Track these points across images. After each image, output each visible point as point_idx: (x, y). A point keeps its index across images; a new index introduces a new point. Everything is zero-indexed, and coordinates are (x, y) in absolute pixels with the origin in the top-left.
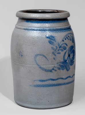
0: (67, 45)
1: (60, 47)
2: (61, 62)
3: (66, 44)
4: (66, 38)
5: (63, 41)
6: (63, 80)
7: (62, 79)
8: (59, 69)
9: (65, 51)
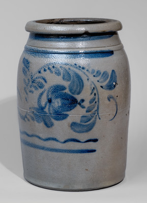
0: (46, 82)
1: (33, 82)
2: (35, 108)
3: (44, 79)
4: (46, 68)
5: (40, 72)
6: (40, 140)
7: (39, 138)
8: (33, 119)
9: (40, 91)
